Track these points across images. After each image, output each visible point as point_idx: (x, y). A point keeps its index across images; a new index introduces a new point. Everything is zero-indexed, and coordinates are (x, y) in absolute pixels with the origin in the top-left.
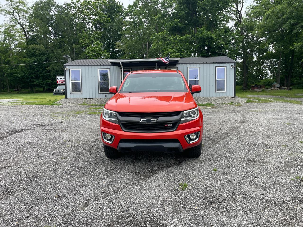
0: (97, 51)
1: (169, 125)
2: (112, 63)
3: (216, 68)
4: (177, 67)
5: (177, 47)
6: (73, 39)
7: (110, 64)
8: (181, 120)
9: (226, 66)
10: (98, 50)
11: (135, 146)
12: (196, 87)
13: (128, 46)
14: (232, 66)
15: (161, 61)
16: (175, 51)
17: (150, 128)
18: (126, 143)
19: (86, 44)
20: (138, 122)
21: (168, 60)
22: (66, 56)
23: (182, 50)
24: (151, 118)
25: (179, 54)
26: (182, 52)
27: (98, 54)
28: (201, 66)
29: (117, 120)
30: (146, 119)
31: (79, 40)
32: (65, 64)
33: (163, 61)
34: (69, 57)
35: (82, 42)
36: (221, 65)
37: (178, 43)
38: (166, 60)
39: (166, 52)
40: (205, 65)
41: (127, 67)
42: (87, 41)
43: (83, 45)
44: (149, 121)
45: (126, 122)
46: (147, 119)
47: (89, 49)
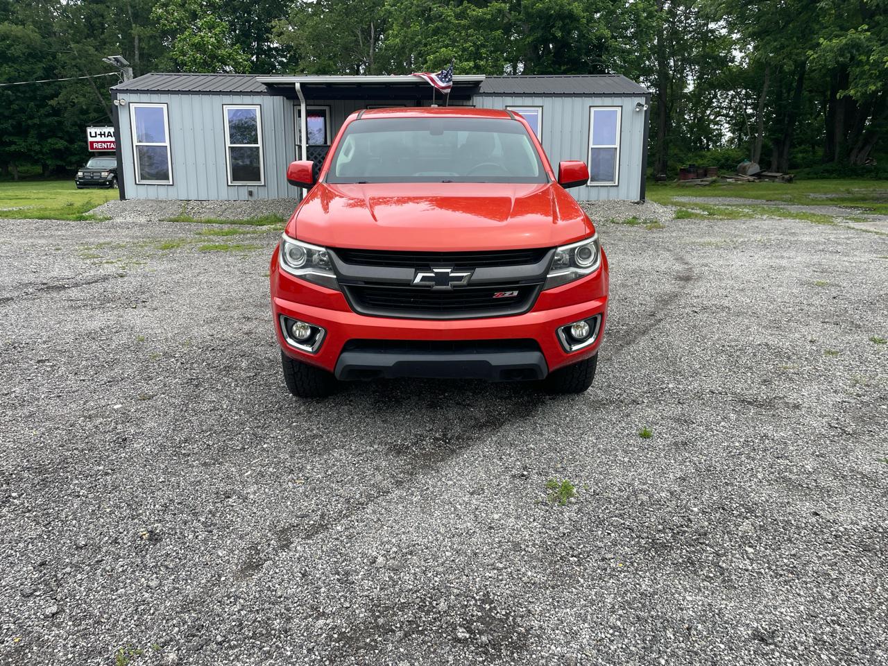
0: (210, 47)
1: (507, 294)
2: (269, 85)
3: (593, 109)
4: (474, 106)
5: (466, 42)
6: (131, 6)
7: (263, 88)
8: (548, 276)
9: (622, 106)
10: (212, 45)
11: (397, 363)
12: (571, 168)
13: (312, 34)
14: (639, 105)
15: (427, 83)
16: (460, 53)
17: (444, 304)
18: (365, 352)
19: (175, 24)
20: (408, 283)
21: (450, 80)
22: (117, 60)
23: (483, 50)
24: (449, 270)
25: (472, 64)
26: (481, 59)
27: (213, 57)
28: (547, 102)
29: (335, 277)
30: (433, 275)
31: (150, 11)
32: (113, 88)
33: (433, 85)
34: (126, 62)
35: (159, 18)
36: (608, 101)
37: (469, 27)
38: (441, 80)
39: (432, 57)
40: (558, 100)
41: (317, 102)
42: (176, 14)
43: (166, 25)
44: (442, 279)
45: (366, 283)
46: (436, 273)
47: (185, 39)
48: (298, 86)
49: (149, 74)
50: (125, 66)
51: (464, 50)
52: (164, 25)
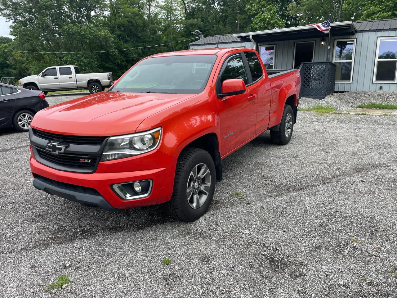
0: (267, 20)
1: (86, 161)
4: (357, 38)
6: (238, 6)
7: (239, 39)
8: (104, 153)
10: (268, 19)
15: (316, 29)
16: (384, 8)
18: (40, 180)
19: (254, 11)
20: (45, 148)
21: (328, 26)
22: (197, 32)
24: (57, 144)
27: (269, 24)
31: (245, 7)
32: (189, 44)
33: (318, 29)
35: (249, 9)
38: (324, 26)
39: (365, 12)
41: (270, 43)
42: (255, 7)
43: (251, 13)
46: (52, 145)
47: (258, 18)
48: (251, 37)
49: (209, 37)
50: (200, 34)
51: (387, 6)
52: (250, 12)
